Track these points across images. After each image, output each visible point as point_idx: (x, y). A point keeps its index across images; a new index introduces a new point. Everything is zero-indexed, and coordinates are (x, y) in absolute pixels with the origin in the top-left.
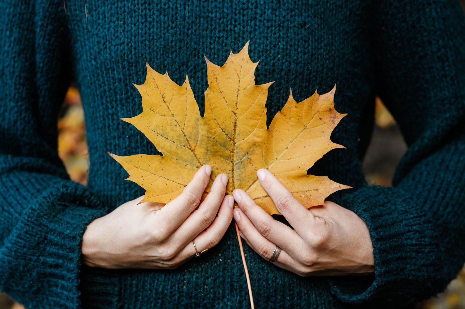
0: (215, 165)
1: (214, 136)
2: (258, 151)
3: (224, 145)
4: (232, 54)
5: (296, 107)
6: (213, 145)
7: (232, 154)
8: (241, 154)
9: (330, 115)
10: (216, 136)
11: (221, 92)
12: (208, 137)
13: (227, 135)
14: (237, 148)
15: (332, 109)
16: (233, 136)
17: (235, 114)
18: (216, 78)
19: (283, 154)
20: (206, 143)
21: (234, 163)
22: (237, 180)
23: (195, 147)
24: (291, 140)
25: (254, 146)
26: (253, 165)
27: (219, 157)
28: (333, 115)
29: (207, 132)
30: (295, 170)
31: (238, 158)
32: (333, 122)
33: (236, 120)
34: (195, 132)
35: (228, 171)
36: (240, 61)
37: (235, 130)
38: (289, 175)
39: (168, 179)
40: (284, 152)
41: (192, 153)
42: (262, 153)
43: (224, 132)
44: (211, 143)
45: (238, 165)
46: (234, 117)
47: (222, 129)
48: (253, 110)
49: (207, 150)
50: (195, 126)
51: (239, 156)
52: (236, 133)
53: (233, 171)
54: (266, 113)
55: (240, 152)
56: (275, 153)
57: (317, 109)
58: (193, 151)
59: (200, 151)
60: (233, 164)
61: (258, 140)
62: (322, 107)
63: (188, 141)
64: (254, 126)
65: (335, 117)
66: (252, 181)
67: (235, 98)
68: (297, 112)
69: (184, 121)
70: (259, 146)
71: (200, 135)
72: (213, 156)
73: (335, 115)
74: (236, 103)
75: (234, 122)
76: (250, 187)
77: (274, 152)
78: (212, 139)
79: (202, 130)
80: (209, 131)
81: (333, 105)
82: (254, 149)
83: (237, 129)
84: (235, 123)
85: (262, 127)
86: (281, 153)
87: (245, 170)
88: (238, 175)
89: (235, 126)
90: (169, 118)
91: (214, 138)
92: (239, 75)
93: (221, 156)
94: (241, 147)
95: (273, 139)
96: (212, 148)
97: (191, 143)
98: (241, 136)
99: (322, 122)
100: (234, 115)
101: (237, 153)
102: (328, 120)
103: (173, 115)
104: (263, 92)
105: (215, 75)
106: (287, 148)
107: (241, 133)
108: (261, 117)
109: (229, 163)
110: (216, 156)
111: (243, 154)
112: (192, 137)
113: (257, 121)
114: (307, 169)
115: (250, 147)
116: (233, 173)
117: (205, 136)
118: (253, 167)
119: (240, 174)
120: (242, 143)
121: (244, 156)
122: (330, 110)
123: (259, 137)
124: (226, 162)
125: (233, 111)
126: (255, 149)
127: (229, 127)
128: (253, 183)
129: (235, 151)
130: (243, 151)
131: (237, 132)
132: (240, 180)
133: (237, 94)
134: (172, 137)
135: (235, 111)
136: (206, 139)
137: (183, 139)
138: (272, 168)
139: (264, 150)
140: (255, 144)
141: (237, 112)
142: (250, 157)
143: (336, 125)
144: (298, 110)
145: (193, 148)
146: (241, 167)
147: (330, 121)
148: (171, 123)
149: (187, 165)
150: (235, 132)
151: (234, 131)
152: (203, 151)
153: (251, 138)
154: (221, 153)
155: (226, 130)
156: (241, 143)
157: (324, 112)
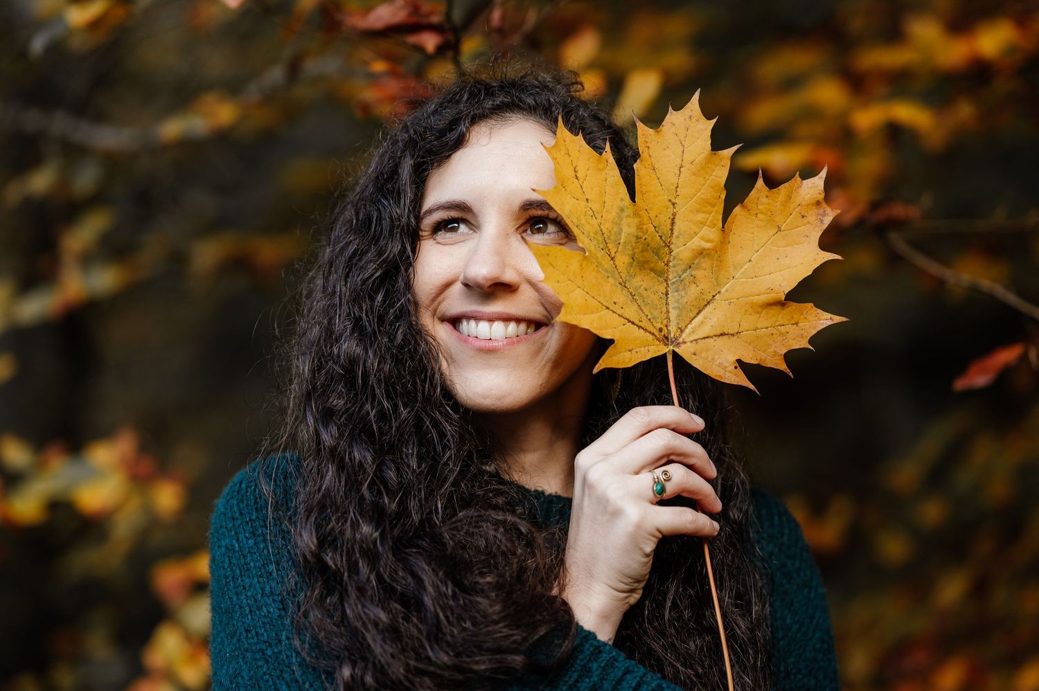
0: (642, 283)
1: (646, 236)
2: (706, 263)
3: (657, 252)
4: (671, 112)
5: (767, 197)
6: (642, 251)
7: (666, 268)
8: (679, 269)
9: (816, 211)
10: (649, 235)
11: (654, 169)
12: (638, 238)
13: (661, 237)
14: (674, 258)
15: (821, 201)
16: (669, 239)
17: (674, 204)
18: (648, 147)
19: (743, 269)
20: (632, 246)
21: (669, 283)
22: (674, 308)
23: (615, 253)
24: (756, 248)
25: (701, 256)
26: (697, 286)
27: (649, 271)
28: (822, 211)
29: (637, 229)
30: (764, 294)
31: (675, 274)
32: (822, 221)
33: (674, 215)
34: (615, 229)
35: (660, 294)
36: (685, 120)
37: (672, 230)
38: (754, 301)
39: (587, 293)
40: (746, 267)
41: (612, 262)
42: (713, 268)
43: (658, 232)
44: (641, 246)
45: (676, 285)
46: (671, 210)
47: (655, 227)
48: (703, 196)
49: (633, 258)
50: (616, 220)
51: (676, 271)
52: (674, 236)
53: (667, 294)
54: (724, 198)
55: (679, 264)
56: (732, 268)
57: (798, 202)
58: (612, 259)
59: (623, 260)
60: (667, 284)
61: (708, 245)
62: (806, 197)
63: (606, 243)
64: (703, 223)
65: (824, 214)
66: (696, 311)
67: (675, 180)
68: (769, 204)
69: (602, 212)
70: (708, 255)
71: (623, 234)
72: (641, 270)
73: (824, 211)
74: (677, 187)
75: (672, 217)
76: (692, 320)
77: (729, 267)
78: (642, 240)
79: (629, 226)
80: (639, 228)
81: (823, 195)
82: (700, 260)
83: (676, 228)
84: (673, 219)
85: (714, 226)
86: (741, 268)
87: (686, 293)
88: (675, 301)
89: (673, 223)
90: (584, 203)
91: (646, 239)
92: (683, 143)
93: (652, 270)
94: (681, 256)
95: (730, 246)
96: (640, 255)
97: (610, 246)
98: (681, 240)
99: (805, 221)
100: (672, 206)
101: (674, 266)
102: (814, 218)
103: (587, 200)
104: (722, 163)
105: (647, 142)
106: (750, 261)
107: (681, 234)
108: (716, 208)
109: (662, 282)
110: (645, 269)
111: (683, 268)
112: (612, 237)
113: (707, 216)
114: (786, 293)
115: (695, 258)
116: (667, 298)
117: (634, 236)
118: (698, 288)
119: (678, 300)
120: (682, 250)
121: (685, 271)
122: (818, 203)
123: (708, 241)
124: (659, 281)
125: (670, 201)
126: (702, 260)
127: (664, 225)
128: (698, 314)
129: (671, 264)
130: (683, 264)
131: (676, 233)
132: (679, 307)
133: (678, 172)
134: (589, 232)
135: (673, 201)
136: (634, 240)
137: (600, 239)
138: (727, 290)
139: (715, 262)
140: (701, 253)
141: (676, 201)
142: (693, 273)
143: (825, 226)
144: (770, 201)
145: (613, 255)
146: (681, 288)
147: (816, 220)
148: (586, 212)
149: (608, 277)
150: (672, 233)
151: (670, 232)
152: (627, 259)
153: (697, 243)
154: (652, 265)
155: (659, 229)
156: (680, 251)
157: (808, 205)
